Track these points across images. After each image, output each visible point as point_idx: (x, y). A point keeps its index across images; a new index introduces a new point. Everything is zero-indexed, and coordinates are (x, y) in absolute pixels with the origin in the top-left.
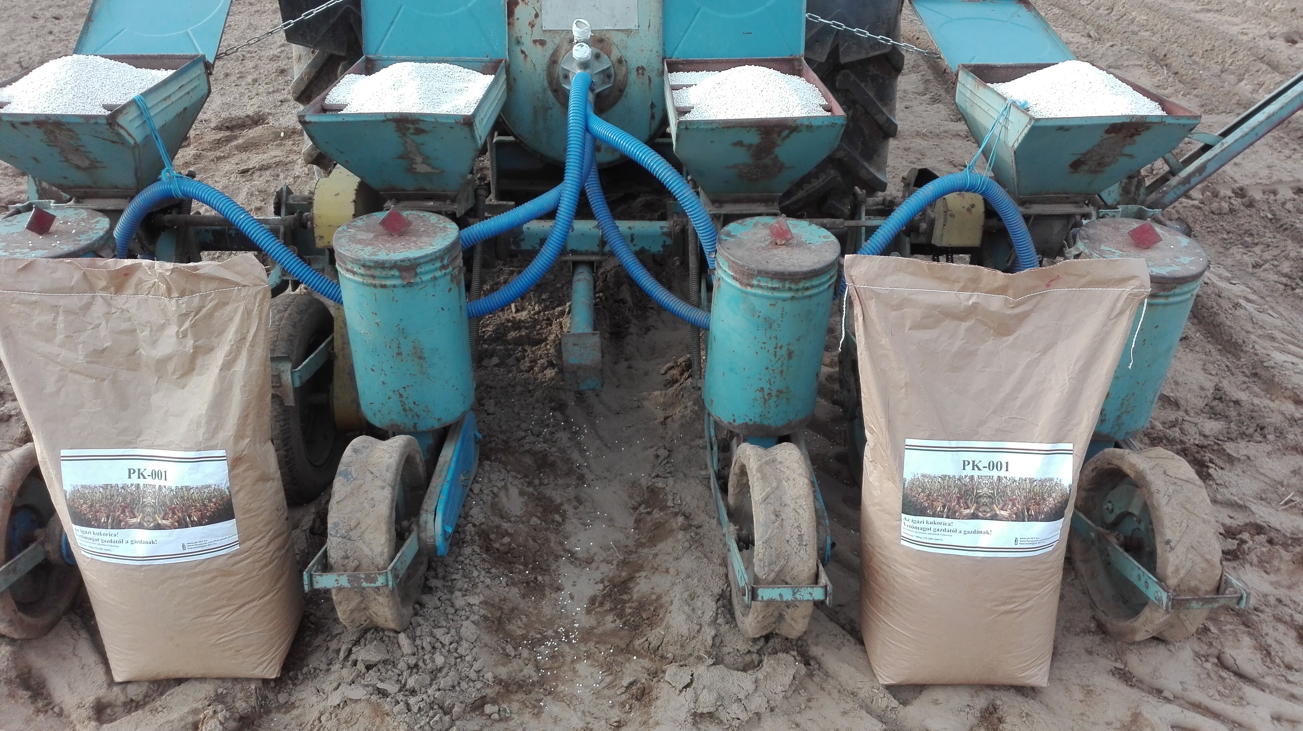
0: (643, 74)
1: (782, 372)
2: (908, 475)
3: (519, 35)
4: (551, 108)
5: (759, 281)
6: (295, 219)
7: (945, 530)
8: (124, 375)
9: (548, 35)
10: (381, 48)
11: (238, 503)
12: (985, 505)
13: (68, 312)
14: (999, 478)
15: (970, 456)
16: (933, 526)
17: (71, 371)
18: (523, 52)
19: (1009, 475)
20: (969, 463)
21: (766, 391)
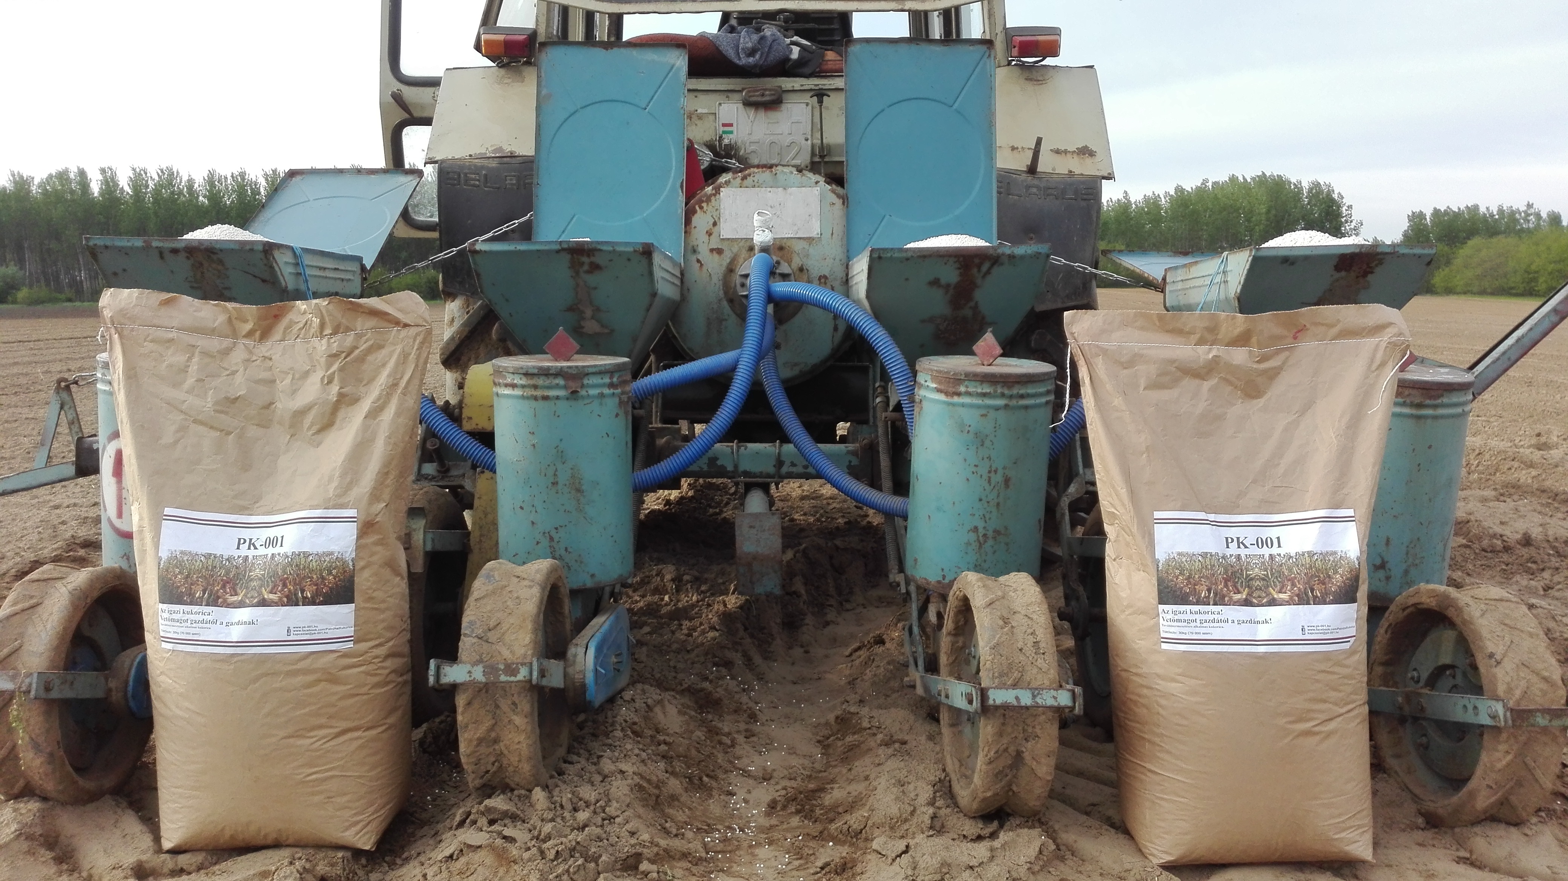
0: (825, 283)
1: (998, 504)
2: (1161, 555)
3: (695, 243)
4: (726, 320)
5: (967, 387)
7: (1213, 621)
8: (253, 431)
9: (726, 243)
11: (362, 582)
12: (1259, 589)
13: (205, 354)
14: (1271, 556)
15: (1233, 532)
16: (1198, 617)
17: (195, 421)
18: (698, 261)
19: (1282, 551)
20: (1233, 541)
21: (981, 531)
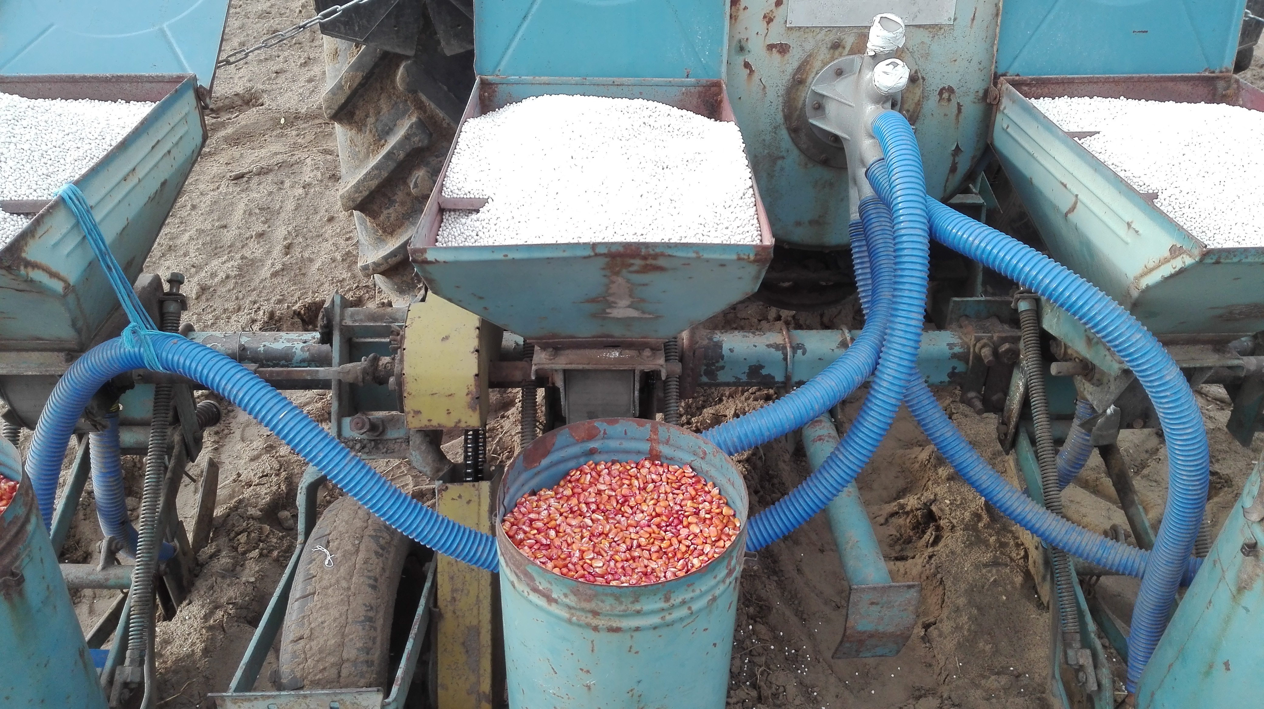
0: (949, 100)
3: (743, 36)
6: (365, 372)
10: (504, 63)
18: (747, 65)
